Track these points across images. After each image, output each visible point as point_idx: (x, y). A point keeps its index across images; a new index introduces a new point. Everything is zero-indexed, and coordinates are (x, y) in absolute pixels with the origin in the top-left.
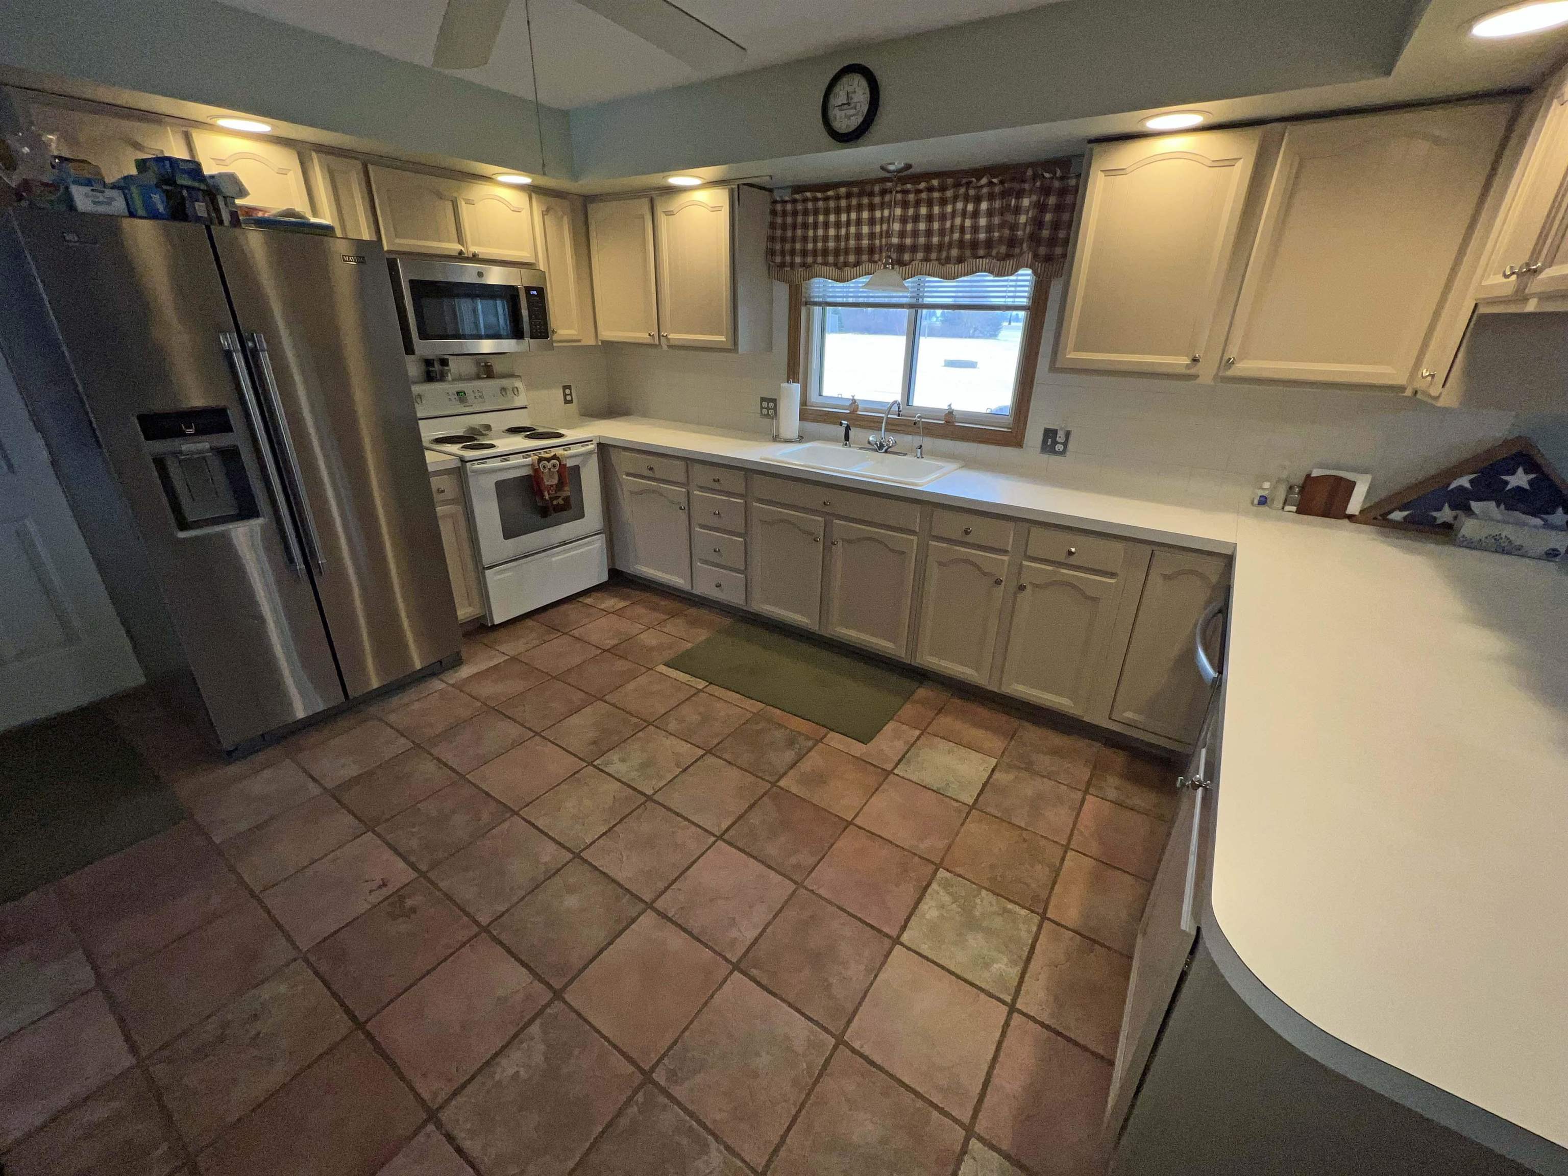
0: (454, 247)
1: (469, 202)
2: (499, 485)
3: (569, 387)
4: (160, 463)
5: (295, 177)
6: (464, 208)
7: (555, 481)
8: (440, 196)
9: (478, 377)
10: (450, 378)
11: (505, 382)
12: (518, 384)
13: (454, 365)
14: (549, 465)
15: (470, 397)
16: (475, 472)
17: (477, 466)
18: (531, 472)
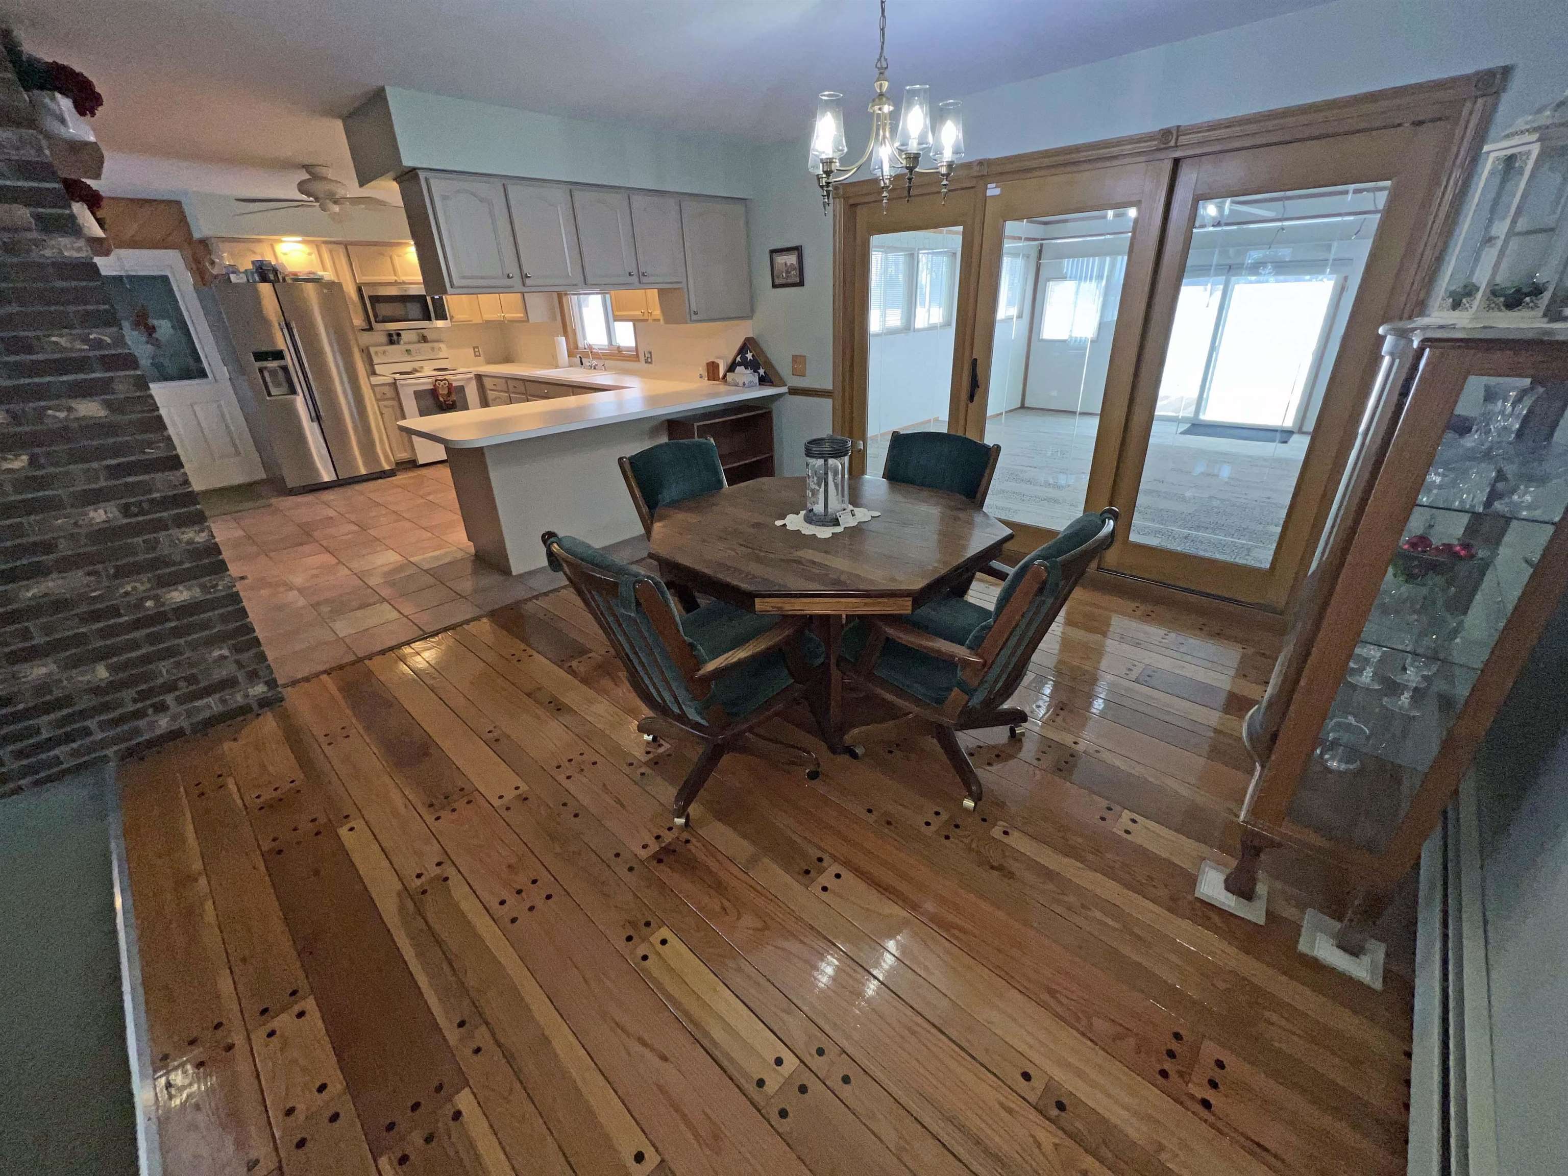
0: (392, 278)
1: (399, 256)
2: (415, 392)
3: (477, 347)
4: (261, 370)
5: (314, 257)
6: (396, 260)
7: (446, 392)
8: (382, 254)
9: (419, 342)
10: (402, 342)
11: (436, 345)
12: (442, 345)
13: (405, 336)
14: (442, 383)
15: (413, 352)
16: (403, 385)
17: (402, 382)
18: (432, 387)
